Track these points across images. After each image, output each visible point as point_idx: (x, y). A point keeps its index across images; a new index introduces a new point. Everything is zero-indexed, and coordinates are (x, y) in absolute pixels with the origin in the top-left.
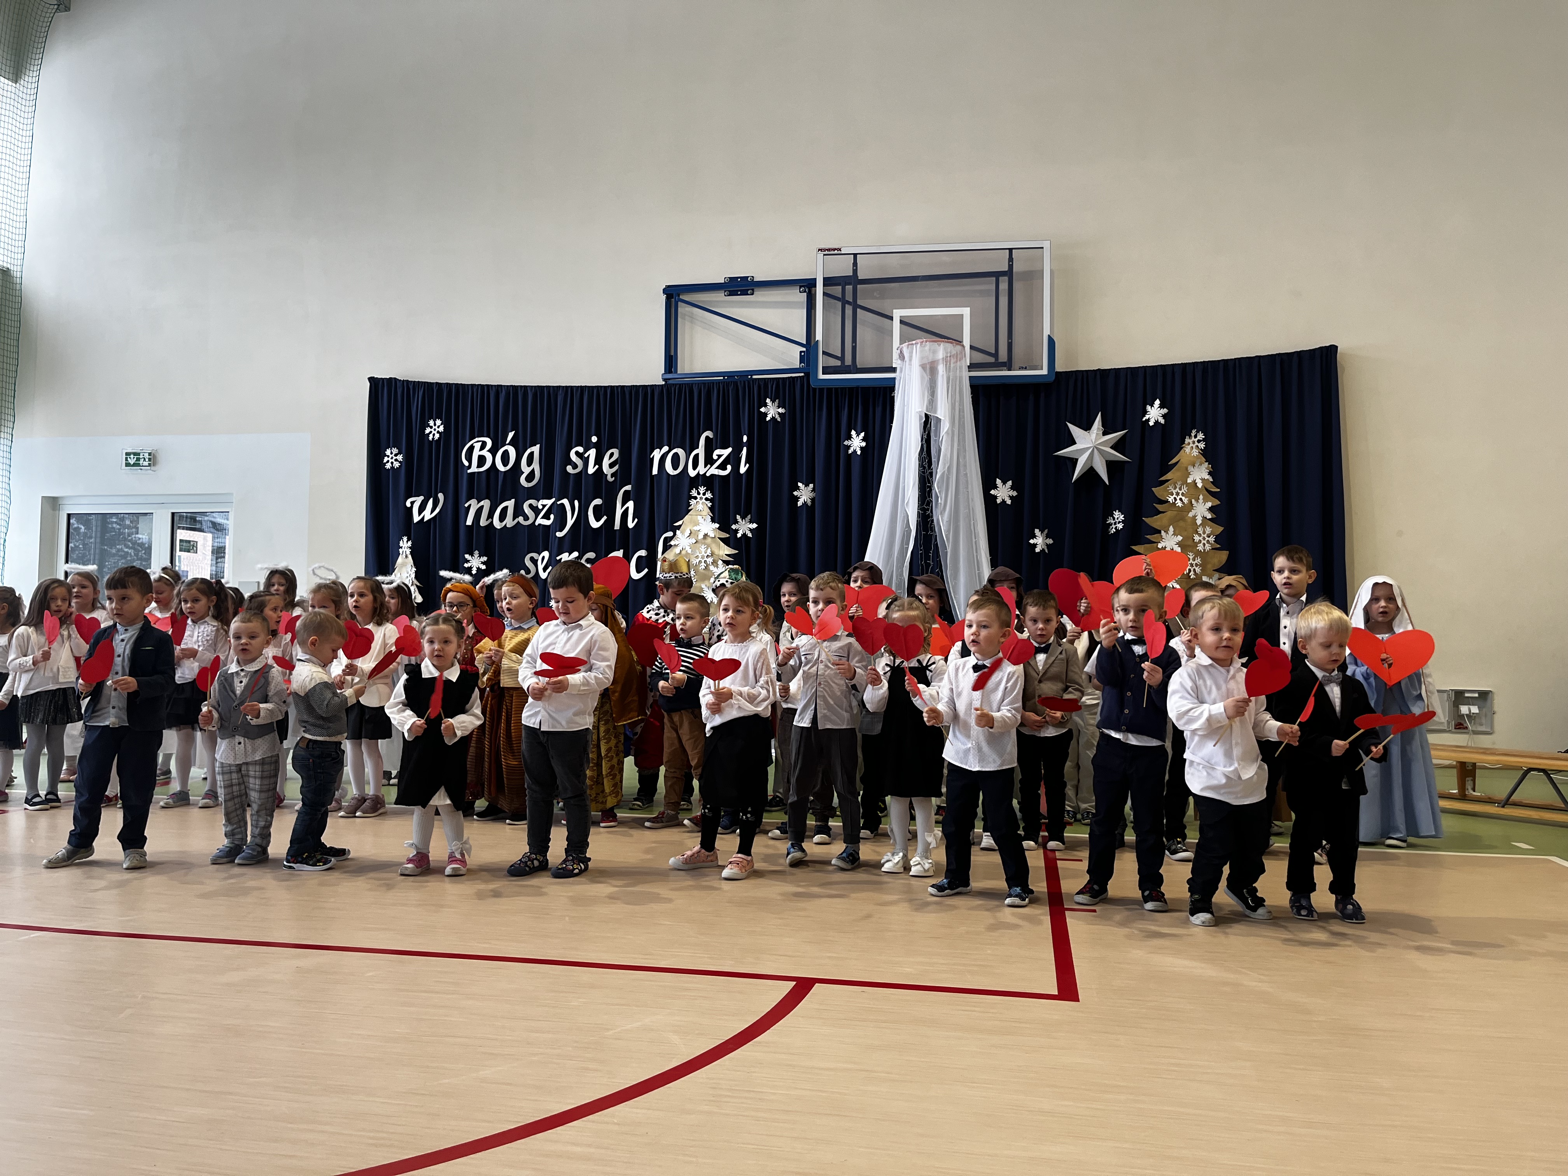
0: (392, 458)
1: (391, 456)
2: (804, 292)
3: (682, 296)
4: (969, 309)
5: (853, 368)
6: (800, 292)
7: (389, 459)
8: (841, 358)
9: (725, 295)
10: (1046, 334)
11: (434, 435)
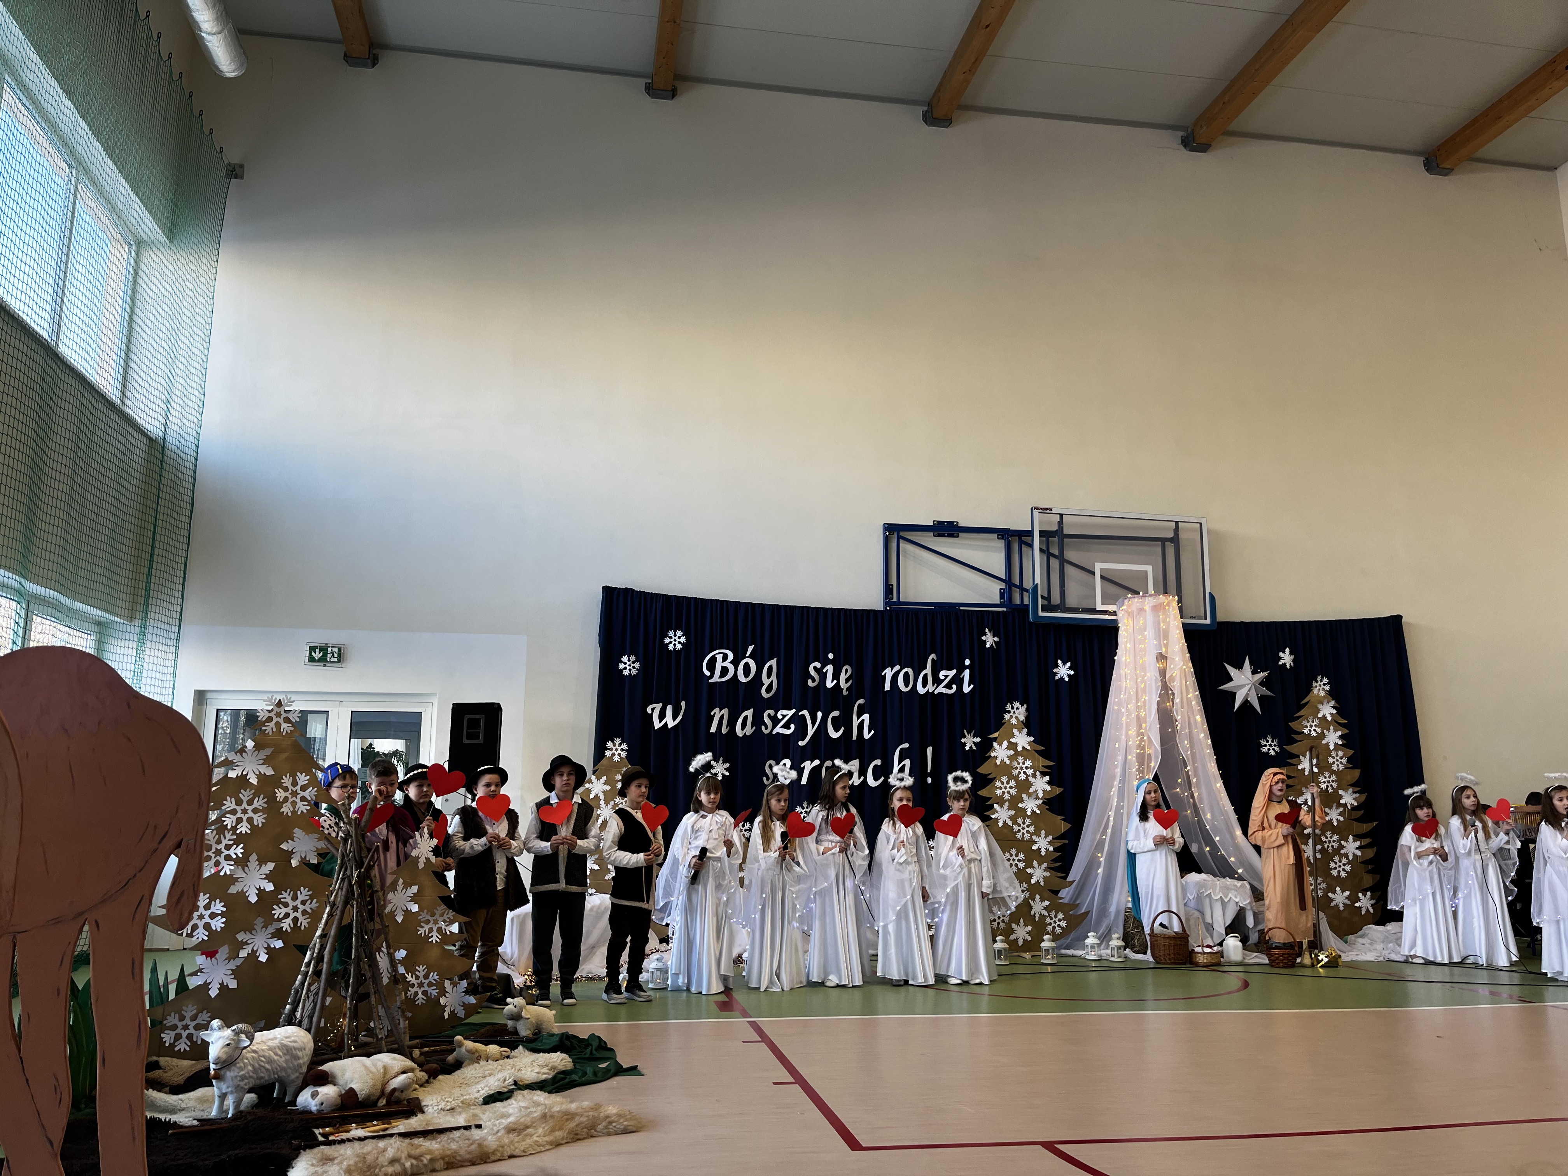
0: (628, 666)
1: (628, 663)
2: (1002, 539)
3: (902, 534)
4: (1151, 567)
5: (1062, 608)
6: (998, 538)
7: (627, 666)
8: (1048, 598)
9: (934, 536)
10: (1208, 590)
11: (675, 645)
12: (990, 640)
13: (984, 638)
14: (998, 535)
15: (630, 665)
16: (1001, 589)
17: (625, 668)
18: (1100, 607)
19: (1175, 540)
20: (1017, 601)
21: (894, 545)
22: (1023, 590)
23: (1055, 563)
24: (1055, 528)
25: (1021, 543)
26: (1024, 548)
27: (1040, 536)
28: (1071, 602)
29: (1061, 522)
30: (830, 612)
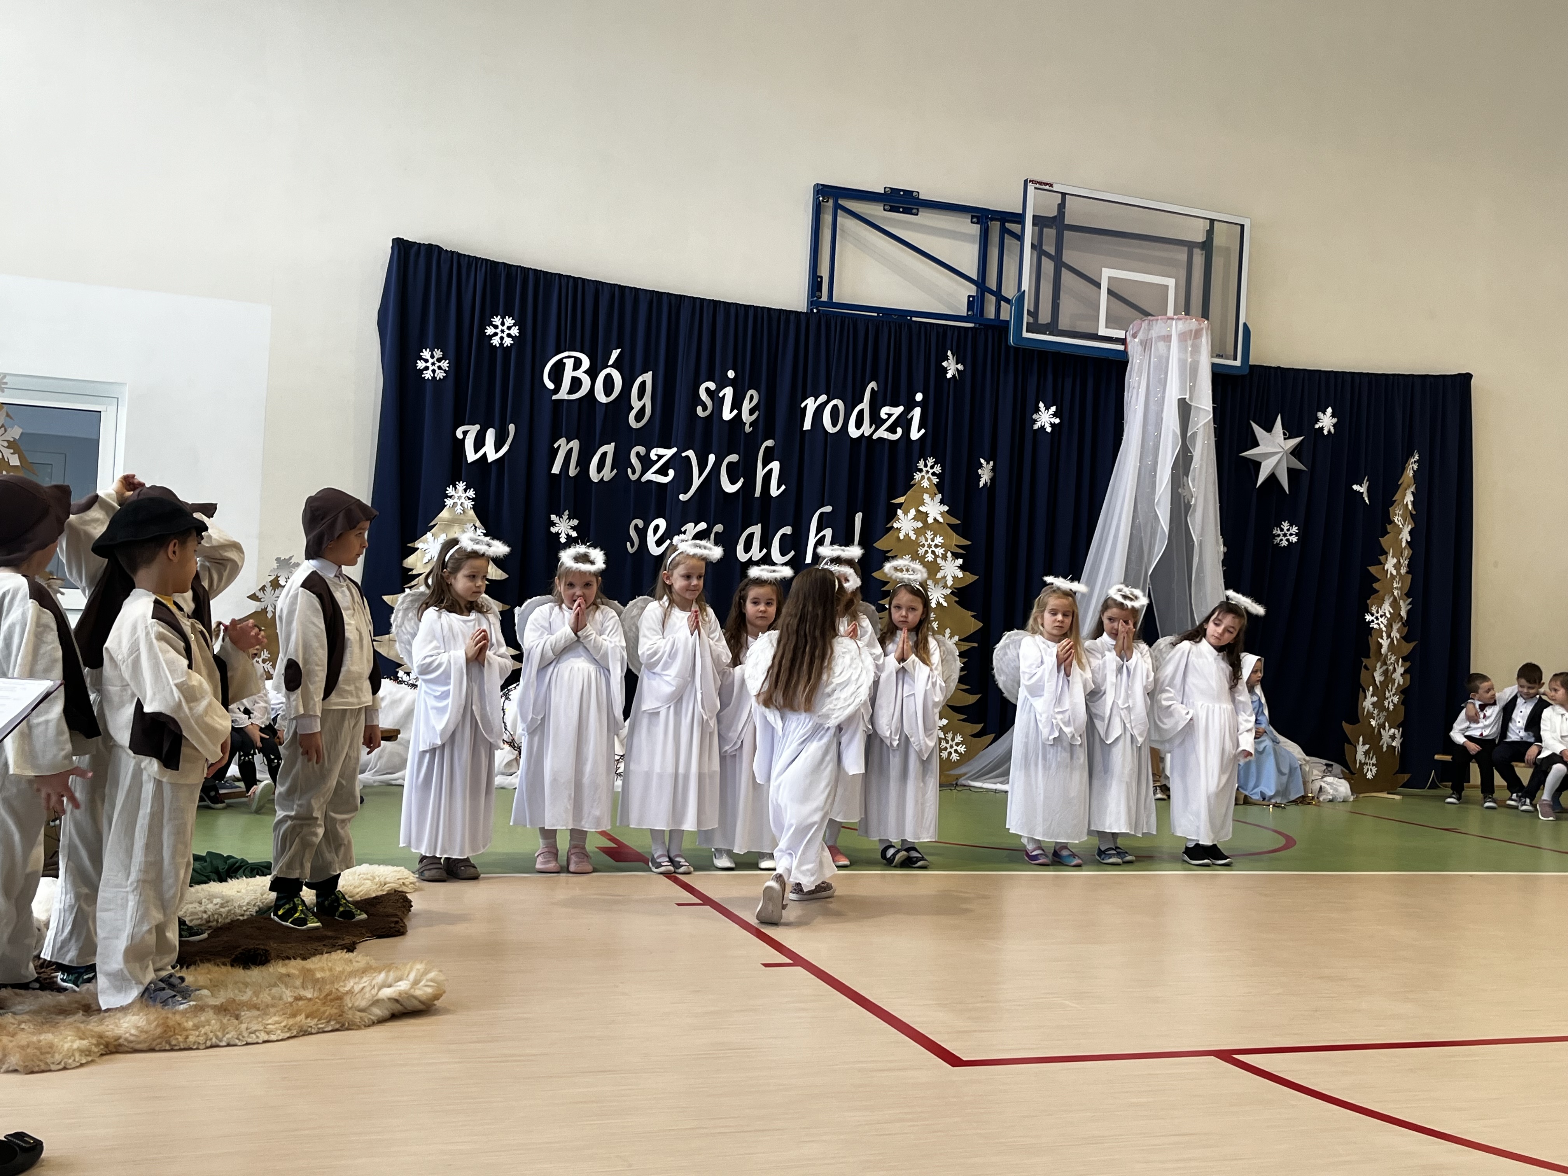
0: (431, 365)
1: (431, 361)
2: (977, 223)
3: (841, 202)
4: (1174, 280)
5: (1052, 328)
6: (972, 222)
7: (429, 364)
8: (1034, 314)
9: (885, 210)
10: (1242, 321)
11: (502, 338)
12: (952, 368)
13: (945, 364)
14: (973, 217)
15: (433, 364)
16: (969, 296)
17: (427, 368)
18: (1103, 331)
19: (1207, 246)
20: (990, 313)
21: (827, 218)
22: (1000, 298)
23: (1048, 266)
24: (1053, 213)
25: (1004, 231)
26: (1008, 240)
27: (1034, 224)
28: (1064, 323)
29: (1062, 206)
30: (733, 310)
